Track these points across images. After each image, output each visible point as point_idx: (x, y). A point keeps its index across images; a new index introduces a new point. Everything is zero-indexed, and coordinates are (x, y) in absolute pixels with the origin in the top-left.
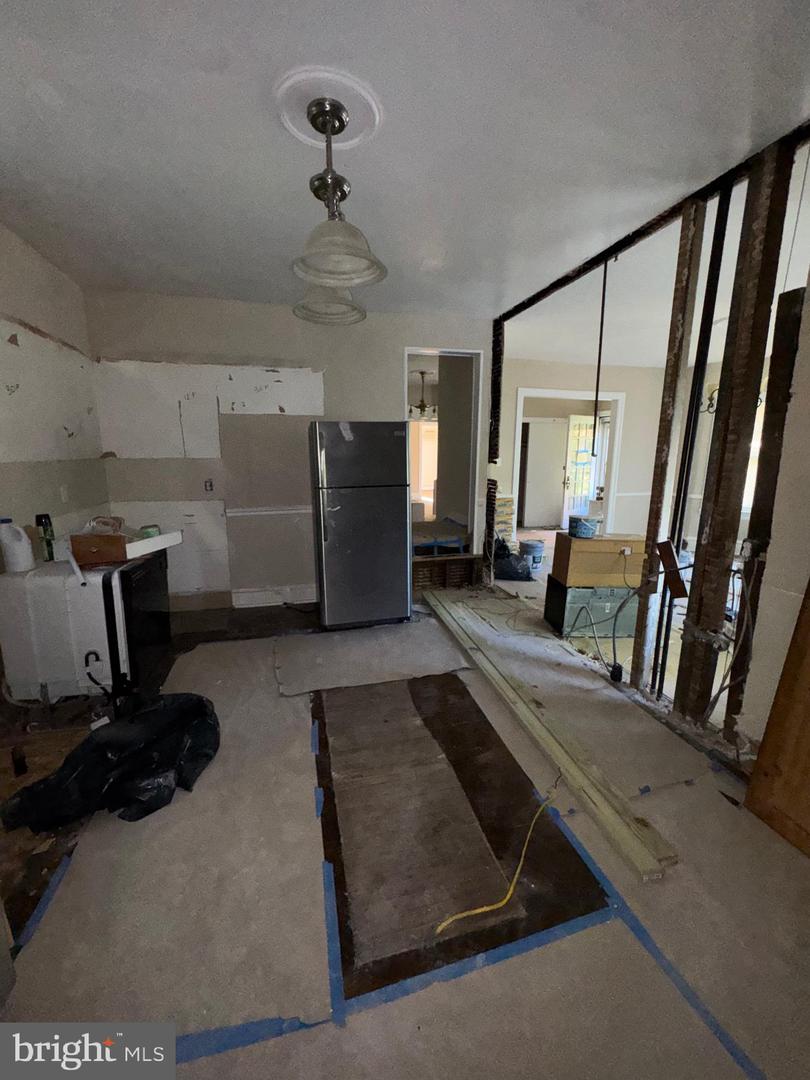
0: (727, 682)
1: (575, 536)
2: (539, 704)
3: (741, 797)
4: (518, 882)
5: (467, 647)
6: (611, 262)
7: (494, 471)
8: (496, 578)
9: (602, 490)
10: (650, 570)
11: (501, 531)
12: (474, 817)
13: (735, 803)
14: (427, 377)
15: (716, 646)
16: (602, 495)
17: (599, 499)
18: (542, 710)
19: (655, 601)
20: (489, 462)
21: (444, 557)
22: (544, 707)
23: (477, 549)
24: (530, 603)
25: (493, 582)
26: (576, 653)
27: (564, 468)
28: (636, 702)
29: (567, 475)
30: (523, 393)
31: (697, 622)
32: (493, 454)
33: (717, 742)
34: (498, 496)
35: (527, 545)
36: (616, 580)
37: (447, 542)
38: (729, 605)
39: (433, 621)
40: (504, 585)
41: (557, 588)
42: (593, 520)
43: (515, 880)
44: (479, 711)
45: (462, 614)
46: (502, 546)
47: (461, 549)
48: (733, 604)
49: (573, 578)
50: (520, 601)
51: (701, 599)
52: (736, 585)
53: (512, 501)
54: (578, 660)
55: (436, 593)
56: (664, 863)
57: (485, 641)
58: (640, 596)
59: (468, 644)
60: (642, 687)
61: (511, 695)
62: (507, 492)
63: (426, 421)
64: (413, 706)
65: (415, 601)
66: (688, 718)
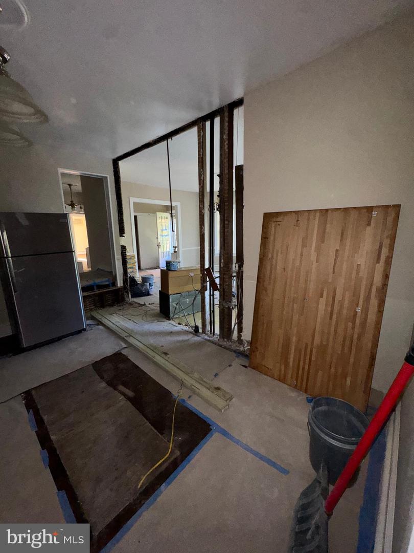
0: (237, 321)
1: (169, 270)
2: (166, 354)
3: (247, 365)
4: (173, 441)
5: (124, 336)
6: (169, 140)
7: (123, 241)
8: (132, 297)
9: (176, 247)
10: (203, 281)
11: (131, 272)
12: (146, 421)
13: (246, 367)
14: (72, 187)
15: (231, 308)
16: (176, 250)
17: (175, 252)
18: (168, 356)
19: (207, 293)
20: (120, 236)
21: (101, 291)
22: (168, 354)
23: (120, 283)
24: (152, 306)
25: (131, 300)
26: (177, 325)
27: (157, 238)
28: (206, 339)
29: (159, 241)
30: (132, 200)
31: (224, 299)
32: (122, 232)
33: (236, 346)
34: (127, 254)
35: (145, 278)
36: (189, 288)
37: (102, 282)
38: (233, 290)
39: (101, 327)
40: (136, 300)
41: (164, 296)
42: (176, 262)
43: (172, 440)
44: (137, 367)
45: (117, 320)
46: (133, 280)
47: (110, 285)
48: (234, 290)
49: (171, 291)
50: (147, 307)
51: (224, 289)
52: (234, 283)
53: (134, 256)
54: (179, 328)
55: (100, 311)
56: (228, 401)
57: (132, 331)
58: (201, 293)
59: (124, 335)
60: (207, 333)
61: (151, 353)
62: (131, 252)
63: (76, 213)
64: (99, 377)
65: (87, 319)
66: (225, 340)
